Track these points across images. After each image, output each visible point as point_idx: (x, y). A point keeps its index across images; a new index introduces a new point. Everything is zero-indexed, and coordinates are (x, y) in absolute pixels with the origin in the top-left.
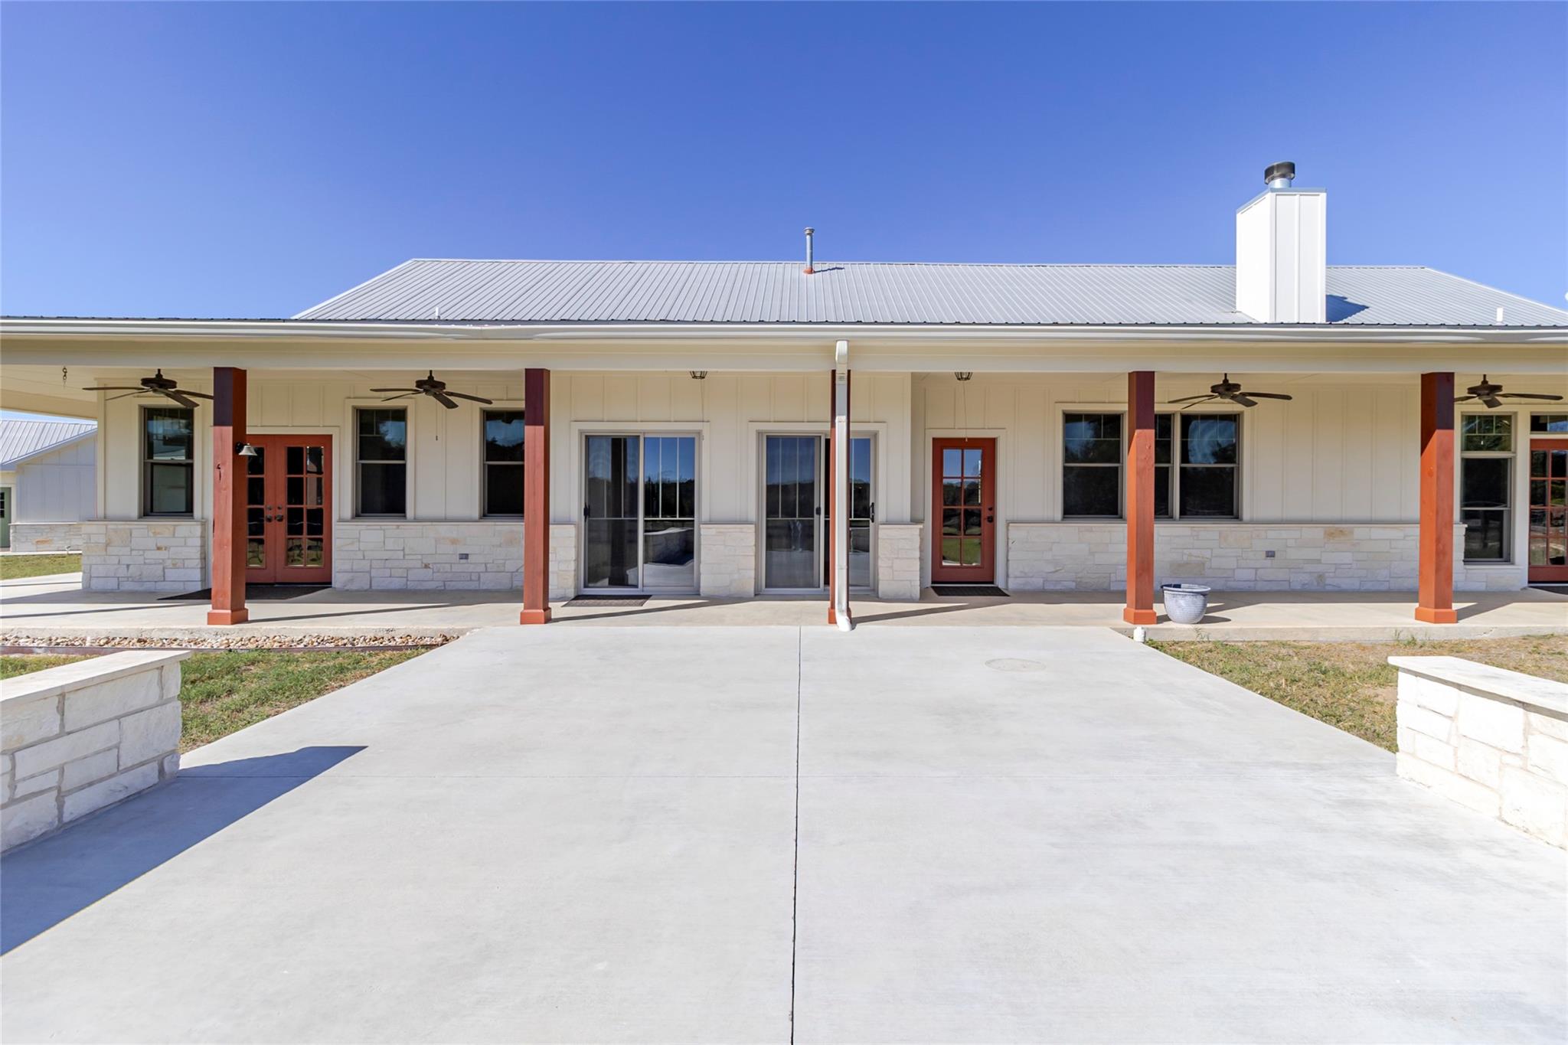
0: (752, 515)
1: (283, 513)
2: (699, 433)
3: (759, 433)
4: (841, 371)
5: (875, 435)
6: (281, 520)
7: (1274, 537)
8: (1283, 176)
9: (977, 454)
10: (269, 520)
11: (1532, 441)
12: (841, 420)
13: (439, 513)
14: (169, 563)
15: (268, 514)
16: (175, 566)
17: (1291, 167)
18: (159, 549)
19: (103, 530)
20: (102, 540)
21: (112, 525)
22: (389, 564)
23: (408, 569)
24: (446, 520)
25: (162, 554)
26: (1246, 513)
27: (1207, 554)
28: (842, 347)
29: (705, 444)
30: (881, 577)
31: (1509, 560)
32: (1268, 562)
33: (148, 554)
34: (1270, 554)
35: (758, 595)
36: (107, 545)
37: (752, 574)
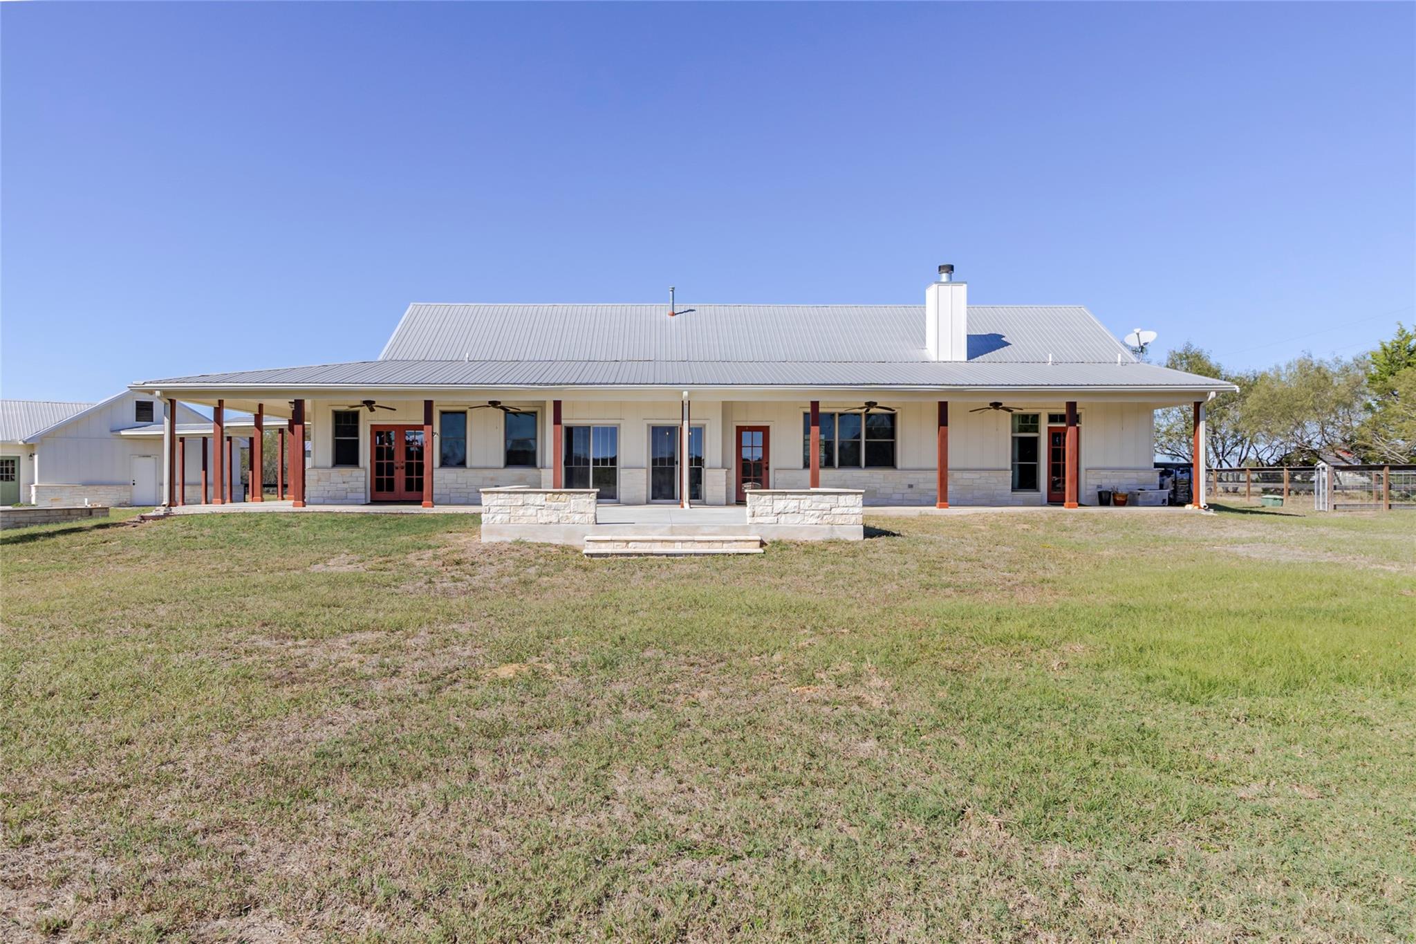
0: (645, 465)
1: (404, 464)
2: (619, 425)
3: (648, 425)
4: (686, 402)
5: (704, 426)
6: (402, 468)
7: (912, 477)
8: (947, 272)
9: (760, 434)
10: (397, 468)
11: (1049, 428)
12: (686, 423)
13: (483, 464)
14: (349, 490)
15: (396, 465)
16: (352, 492)
17: (952, 268)
18: (344, 483)
19: (316, 473)
20: (316, 478)
21: (320, 471)
22: (459, 490)
23: (469, 493)
24: (486, 468)
25: (346, 486)
26: (899, 464)
27: (878, 486)
28: (685, 393)
29: (622, 430)
30: (707, 494)
31: (1038, 490)
32: (910, 490)
33: (339, 485)
34: (911, 486)
35: (648, 503)
36: (318, 480)
37: (645, 493)
